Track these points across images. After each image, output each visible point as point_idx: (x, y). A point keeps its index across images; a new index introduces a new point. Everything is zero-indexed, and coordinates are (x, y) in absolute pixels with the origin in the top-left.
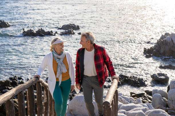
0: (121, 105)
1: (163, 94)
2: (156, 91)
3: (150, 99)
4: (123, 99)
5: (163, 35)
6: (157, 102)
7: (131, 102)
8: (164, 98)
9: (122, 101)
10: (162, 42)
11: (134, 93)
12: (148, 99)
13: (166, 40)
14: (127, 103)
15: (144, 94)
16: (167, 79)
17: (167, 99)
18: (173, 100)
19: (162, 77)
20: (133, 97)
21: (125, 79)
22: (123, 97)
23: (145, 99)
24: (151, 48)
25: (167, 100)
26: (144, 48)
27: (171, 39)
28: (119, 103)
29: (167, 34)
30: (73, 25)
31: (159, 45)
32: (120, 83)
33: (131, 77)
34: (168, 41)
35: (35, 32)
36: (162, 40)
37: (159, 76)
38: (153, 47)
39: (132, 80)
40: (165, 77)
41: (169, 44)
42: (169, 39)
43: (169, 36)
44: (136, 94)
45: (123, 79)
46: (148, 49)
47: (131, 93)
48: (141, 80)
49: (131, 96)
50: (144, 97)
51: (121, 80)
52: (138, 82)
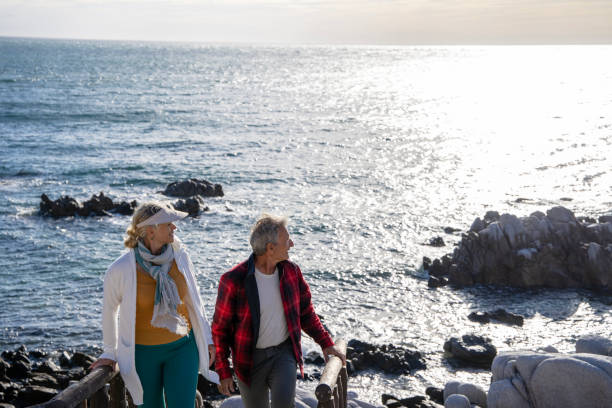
1: (475, 396)
2: (454, 387)
5: (478, 219)
8: (477, 407)
10: (478, 242)
11: (393, 398)
13: (487, 236)
15: (423, 398)
16: (491, 351)
19: (478, 348)
20: (391, 406)
21: (367, 354)
24: (445, 258)
26: (424, 258)
27: (504, 232)
29: (491, 216)
30: (204, 182)
31: (467, 247)
32: (352, 367)
33: (384, 347)
34: (493, 238)
35: (81, 206)
36: (476, 234)
37: (469, 345)
38: (450, 255)
39: (388, 357)
40: (486, 346)
41: (496, 247)
42: (497, 230)
43: (497, 222)
44: (399, 398)
45: (359, 352)
46: (437, 261)
47: (385, 398)
48: (413, 358)
49: (385, 405)
50: (424, 407)
51: (355, 356)
52: (406, 363)
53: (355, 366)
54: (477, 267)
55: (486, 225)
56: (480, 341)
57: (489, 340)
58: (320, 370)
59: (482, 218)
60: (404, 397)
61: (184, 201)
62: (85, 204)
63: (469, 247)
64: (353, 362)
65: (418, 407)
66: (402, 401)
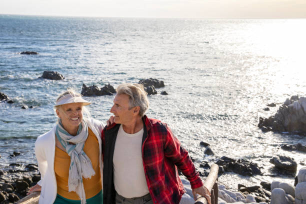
1: (288, 190)
2: (277, 184)
3: (267, 195)
4: (226, 194)
5: (288, 99)
6: (279, 200)
7: (238, 200)
8: (289, 195)
9: (224, 198)
10: (288, 110)
11: (243, 186)
12: (264, 196)
13: (292, 107)
14: (233, 202)
15: (259, 187)
16: (294, 165)
17: (294, 197)
18: (303, 199)
19: (287, 163)
20: (242, 191)
21: (231, 164)
22: (227, 192)
23: (260, 196)
24: (270, 118)
25: (293, 199)
26: (260, 118)
27: (301, 105)
28: (220, 200)
29: (295, 98)
30: (156, 80)
31: (282, 113)
32: (223, 170)
33: (239, 160)
34: (295, 109)
35: (100, 90)
36: (287, 107)
37: (282, 161)
38: (273, 116)
39: (241, 166)
40: (292, 162)
41: (297, 113)
42: (298, 105)
43: (297, 101)
44: (247, 186)
45: (227, 162)
46: (266, 119)
47: (240, 186)
48: (254, 166)
49: (239, 190)
50: (259, 192)
51: (225, 164)
52: (250, 169)
53: (224, 169)
54: (287, 122)
55: (292, 102)
56: (288, 159)
57: (293, 159)
58: (208, 171)
59: (290, 99)
60: (249, 186)
61: (146, 88)
62: (101, 89)
64: (224, 167)
65: (256, 192)
66: (248, 188)
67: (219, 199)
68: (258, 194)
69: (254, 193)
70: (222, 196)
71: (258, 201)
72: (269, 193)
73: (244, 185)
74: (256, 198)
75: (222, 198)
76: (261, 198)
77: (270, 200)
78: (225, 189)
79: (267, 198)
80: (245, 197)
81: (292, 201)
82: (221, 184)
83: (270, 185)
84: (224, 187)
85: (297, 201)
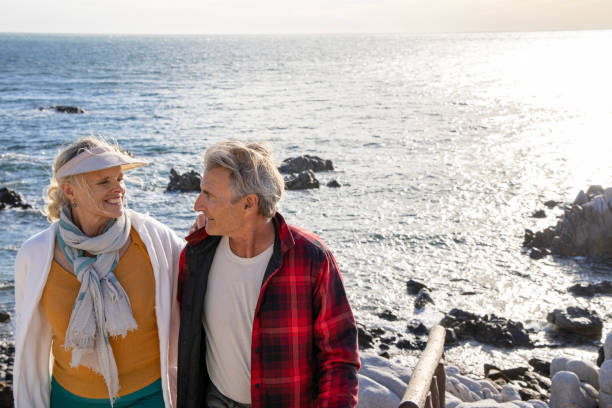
0: (454, 405)
1: (585, 374)
2: (562, 363)
3: (544, 385)
4: (461, 385)
5: (582, 192)
6: (567, 396)
7: (485, 396)
8: (588, 386)
9: (457, 392)
10: (582, 215)
11: (495, 368)
12: (537, 386)
13: (591, 209)
14: (475, 399)
15: (526, 369)
16: (597, 325)
17: (597, 389)
19: (583, 320)
20: (493, 377)
21: (469, 324)
22: (462, 381)
23: (529, 386)
24: (547, 231)
25: (596, 392)
26: (527, 231)
27: (609, 204)
28: (450, 398)
29: (594, 190)
30: (316, 158)
31: (570, 220)
32: (454, 336)
33: (486, 316)
34: (597, 211)
36: (580, 207)
37: (573, 317)
38: (553, 227)
39: (490, 327)
40: (592, 318)
41: (600, 220)
42: (602, 204)
43: (601, 196)
44: (502, 369)
45: (461, 321)
46: (539, 233)
47: (488, 368)
48: (516, 328)
49: (487, 375)
50: (528, 379)
51: (457, 325)
52: (509, 333)
53: (457, 334)
54: (580, 239)
55: (589, 199)
56: (585, 313)
57: (594, 312)
58: (424, 338)
59: (586, 192)
60: (507, 368)
61: (297, 175)
63: (573, 219)
64: (455, 331)
65: (521, 379)
66: (505, 372)
67: (447, 394)
68: (525, 384)
69: (516, 382)
70: (452, 388)
71: (525, 397)
72: (547, 380)
73: (497, 366)
74: (520, 392)
75: (451, 392)
76: (531, 391)
77: (550, 395)
78: (459, 375)
79: (544, 392)
80: (499, 390)
81: (594, 397)
82: (450, 365)
83: (548, 364)
84: (456, 371)
85: (604, 396)
